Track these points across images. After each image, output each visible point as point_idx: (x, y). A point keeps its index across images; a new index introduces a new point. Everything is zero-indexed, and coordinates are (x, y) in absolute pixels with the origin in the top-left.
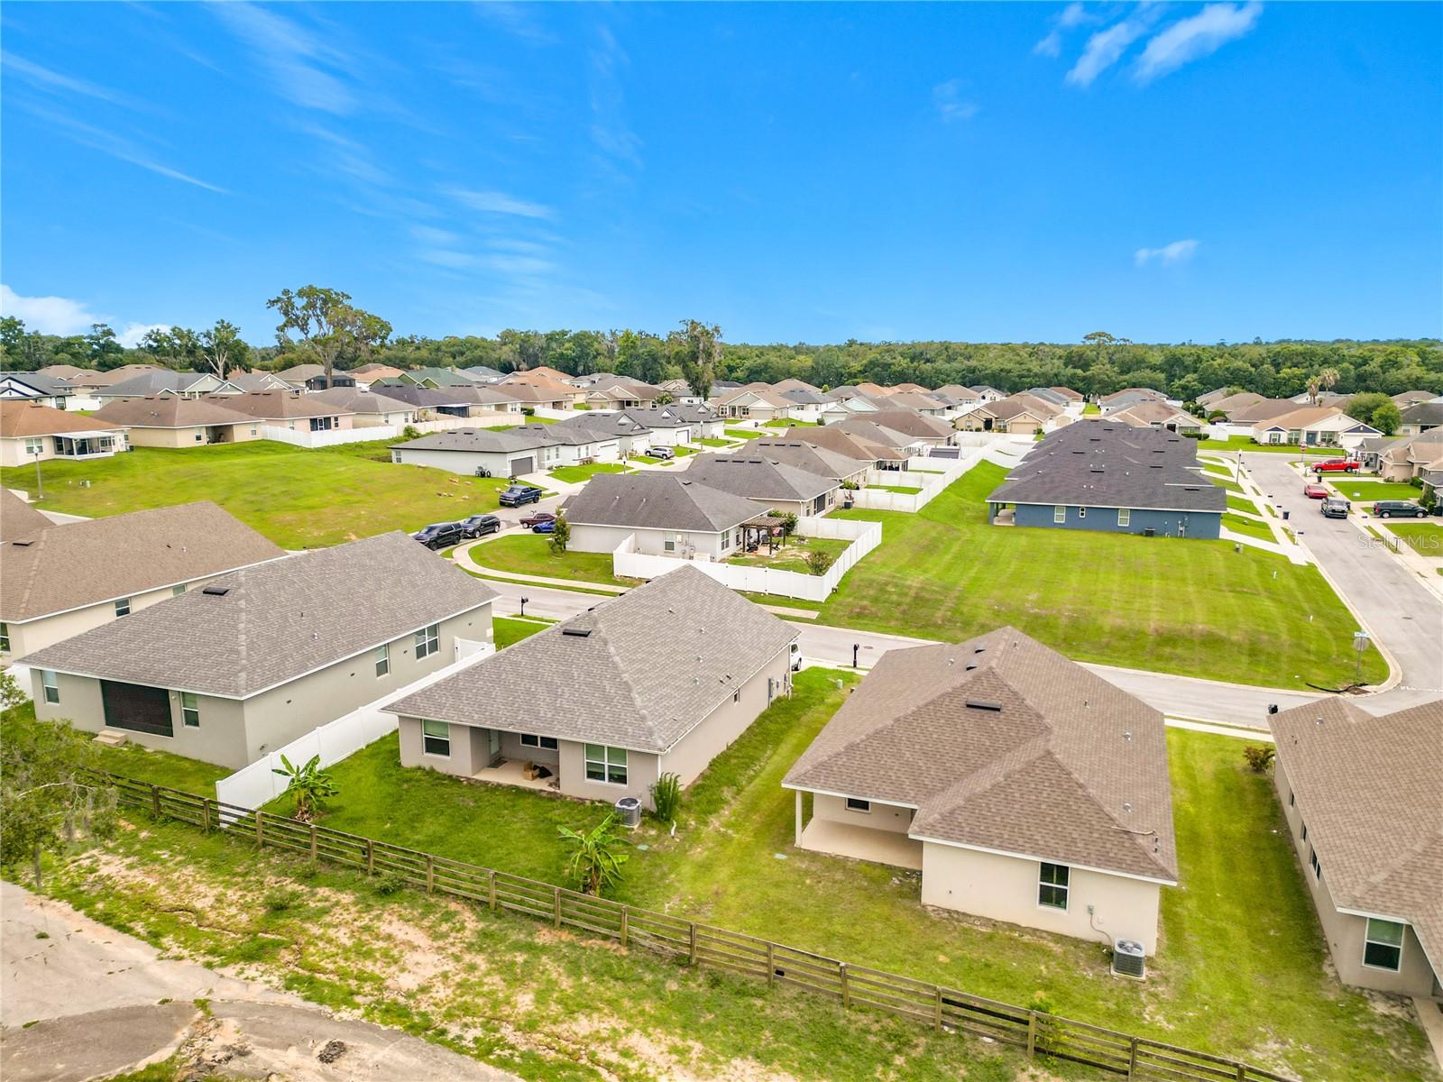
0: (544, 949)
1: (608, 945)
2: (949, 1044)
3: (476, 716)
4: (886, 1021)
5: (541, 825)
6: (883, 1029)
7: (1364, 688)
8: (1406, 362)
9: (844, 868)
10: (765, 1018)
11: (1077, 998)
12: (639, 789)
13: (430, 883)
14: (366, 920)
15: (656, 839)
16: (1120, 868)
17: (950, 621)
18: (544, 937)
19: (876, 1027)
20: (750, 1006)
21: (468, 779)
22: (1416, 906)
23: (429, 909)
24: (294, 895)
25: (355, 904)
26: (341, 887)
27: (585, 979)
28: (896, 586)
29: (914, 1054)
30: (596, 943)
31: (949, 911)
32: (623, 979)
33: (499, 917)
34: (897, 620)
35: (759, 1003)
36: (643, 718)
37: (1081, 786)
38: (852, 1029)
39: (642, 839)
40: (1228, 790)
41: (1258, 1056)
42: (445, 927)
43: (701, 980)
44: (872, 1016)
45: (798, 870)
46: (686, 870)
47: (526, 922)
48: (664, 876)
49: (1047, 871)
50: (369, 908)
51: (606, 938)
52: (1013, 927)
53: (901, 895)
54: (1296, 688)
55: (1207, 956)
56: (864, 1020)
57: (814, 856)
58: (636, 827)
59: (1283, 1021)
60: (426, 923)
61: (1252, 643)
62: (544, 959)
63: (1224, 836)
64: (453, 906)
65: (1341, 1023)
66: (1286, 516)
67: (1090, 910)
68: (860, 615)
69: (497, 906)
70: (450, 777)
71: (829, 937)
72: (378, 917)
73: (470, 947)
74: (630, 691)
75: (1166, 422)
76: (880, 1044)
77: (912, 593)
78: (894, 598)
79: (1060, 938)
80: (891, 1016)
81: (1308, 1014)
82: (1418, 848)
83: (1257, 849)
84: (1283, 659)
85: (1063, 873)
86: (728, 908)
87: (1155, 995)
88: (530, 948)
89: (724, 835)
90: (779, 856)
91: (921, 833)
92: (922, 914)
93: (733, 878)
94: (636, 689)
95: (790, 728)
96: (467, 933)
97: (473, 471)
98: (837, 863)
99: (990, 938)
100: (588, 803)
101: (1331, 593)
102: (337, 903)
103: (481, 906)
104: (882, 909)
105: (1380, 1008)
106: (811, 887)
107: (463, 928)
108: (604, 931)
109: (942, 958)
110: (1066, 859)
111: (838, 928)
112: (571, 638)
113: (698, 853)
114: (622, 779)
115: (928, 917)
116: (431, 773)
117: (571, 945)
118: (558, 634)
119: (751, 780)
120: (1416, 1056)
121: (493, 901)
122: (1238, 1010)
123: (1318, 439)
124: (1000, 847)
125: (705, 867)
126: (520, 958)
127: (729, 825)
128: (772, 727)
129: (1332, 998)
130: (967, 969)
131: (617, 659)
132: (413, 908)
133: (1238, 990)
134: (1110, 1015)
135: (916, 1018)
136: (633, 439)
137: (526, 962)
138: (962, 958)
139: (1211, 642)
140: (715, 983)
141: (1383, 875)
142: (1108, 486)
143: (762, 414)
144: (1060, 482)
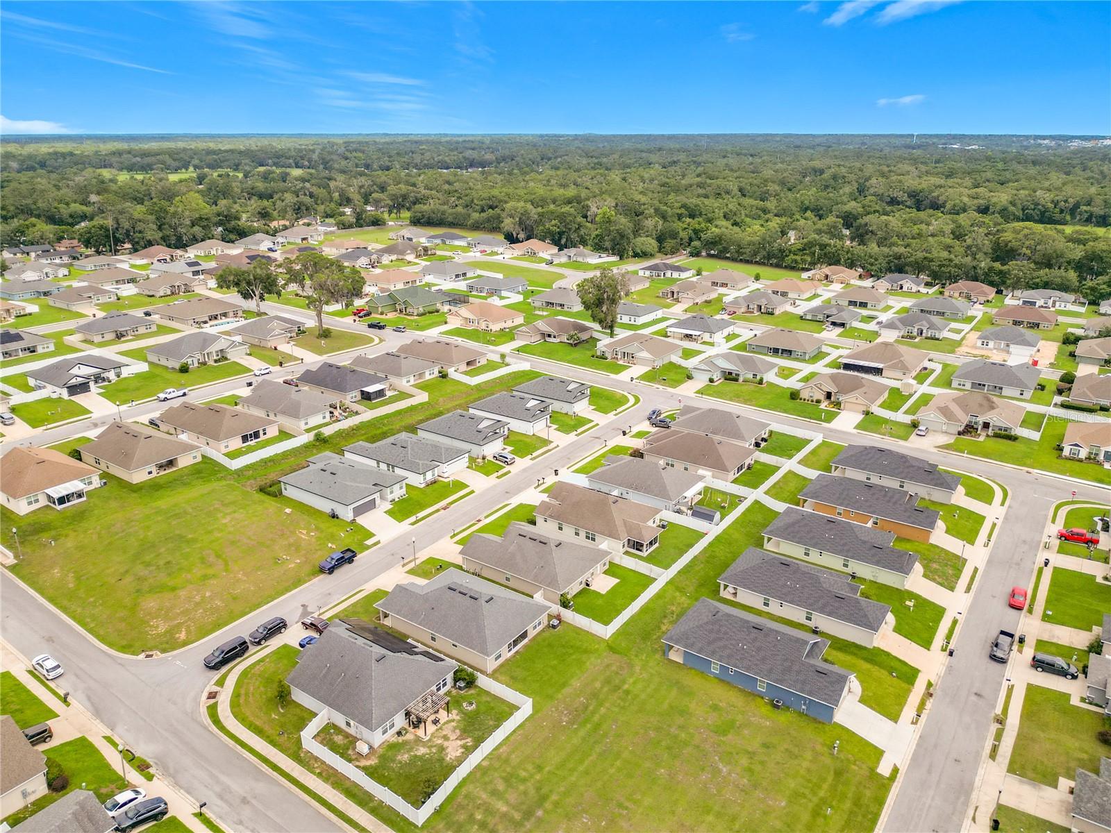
28: (487, 809)
136: (484, 447)
142: (759, 649)
143: (644, 361)
144: (726, 633)
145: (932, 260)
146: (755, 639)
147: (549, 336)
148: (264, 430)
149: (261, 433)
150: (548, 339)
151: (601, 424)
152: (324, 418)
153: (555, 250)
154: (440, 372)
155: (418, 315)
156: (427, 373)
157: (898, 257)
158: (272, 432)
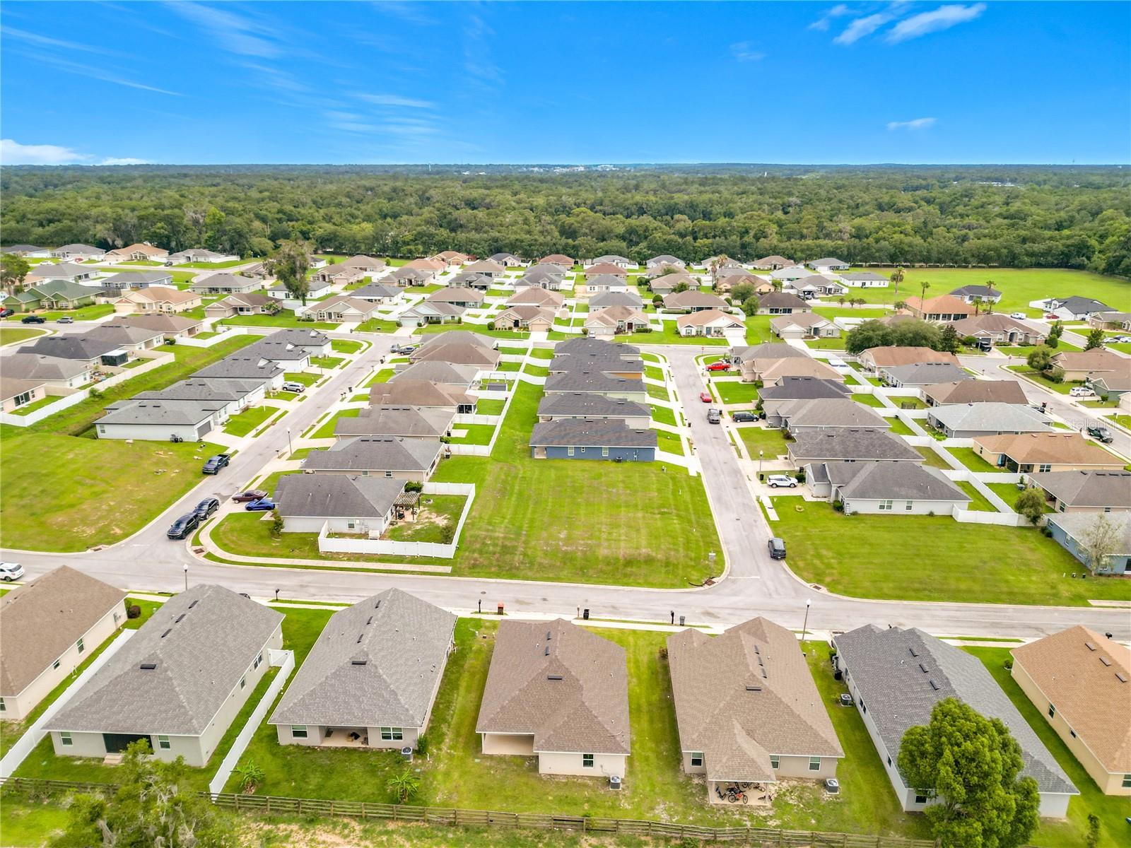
0: (393, 832)
1: (419, 824)
2: (557, 834)
3: (322, 720)
4: (534, 831)
5: (367, 768)
6: (533, 834)
7: (713, 580)
8: (770, 232)
9: (505, 762)
10: (490, 841)
11: (599, 803)
12: (409, 741)
13: (332, 812)
14: (309, 837)
15: (422, 765)
16: (611, 752)
17: (522, 563)
18: (391, 826)
19: (530, 834)
20: (483, 837)
21: (319, 747)
22: (706, 745)
23: (335, 825)
24: (271, 831)
25: (301, 829)
26: (289, 822)
27: (415, 841)
28: (491, 538)
29: (545, 841)
30: (414, 824)
31: (550, 775)
32: (431, 838)
33: (368, 821)
34: (495, 566)
35: (486, 835)
36: (407, 710)
37: (596, 717)
38: (522, 838)
39: (416, 766)
40: (653, 673)
41: (657, 812)
42: (346, 831)
43: (461, 830)
44: (528, 830)
45: (487, 767)
46: (440, 777)
47: (381, 821)
48: (432, 783)
49: (585, 756)
50: (307, 830)
51: (418, 820)
52: (574, 776)
53: (531, 770)
54: (685, 587)
55: (642, 771)
56: (526, 832)
57: (491, 757)
58: (412, 760)
59: (665, 794)
60: (337, 832)
61: (667, 558)
62: (394, 836)
63: (650, 704)
64: (346, 821)
65: (684, 792)
66: (690, 425)
67: (602, 766)
68: (474, 566)
69: (366, 817)
70: (309, 747)
71: (506, 798)
72: (314, 833)
73: (361, 838)
74: (396, 695)
75: (627, 321)
76: (533, 841)
77: (500, 544)
78: (491, 548)
79: (591, 778)
80: (535, 828)
81: (673, 789)
82: (708, 721)
83: (662, 708)
84: (680, 567)
85: (591, 756)
86: (463, 794)
87: (624, 795)
88: (387, 832)
89: (450, 754)
90: (477, 760)
91: (538, 750)
92: (540, 779)
93: (460, 777)
94: (399, 693)
95: (461, 675)
96: (358, 832)
97: (168, 438)
98: (501, 759)
99: (566, 784)
100: (384, 750)
101: (706, 501)
102: (292, 831)
103: (360, 818)
104: (524, 780)
105: (696, 781)
106: (494, 774)
107: (355, 830)
108: (417, 818)
109: (550, 798)
110: (592, 751)
111: (509, 793)
112: (357, 666)
113: (442, 767)
114: (400, 738)
115: (542, 780)
116: (298, 746)
117: (404, 827)
118: (350, 665)
119: (452, 716)
120: (703, 799)
121: (364, 814)
122: (652, 793)
123: (712, 332)
124: (569, 751)
125: (447, 774)
126: (385, 838)
127: (450, 748)
128: (453, 677)
129: (681, 780)
130: (561, 801)
131: (384, 676)
132: (327, 825)
133: (653, 786)
134: (610, 808)
135: (544, 827)
136: (273, 380)
137: (387, 840)
138: (558, 795)
139: (649, 560)
140: (467, 830)
141: (697, 734)
142: (596, 432)
143: (352, 318)
144: (570, 429)
145: (522, 241)
146: (591, 428)
147: (242, 309)
148: (33, 392)
149: (30, 395)
150: (241, 313)
151: (355, 360)
152: (85, 379)
153: (166, 253)
154: (166, 340)
155: (75, 308)
156: (155, 341)
157: (496, 240)
158: (40, 394)
